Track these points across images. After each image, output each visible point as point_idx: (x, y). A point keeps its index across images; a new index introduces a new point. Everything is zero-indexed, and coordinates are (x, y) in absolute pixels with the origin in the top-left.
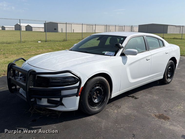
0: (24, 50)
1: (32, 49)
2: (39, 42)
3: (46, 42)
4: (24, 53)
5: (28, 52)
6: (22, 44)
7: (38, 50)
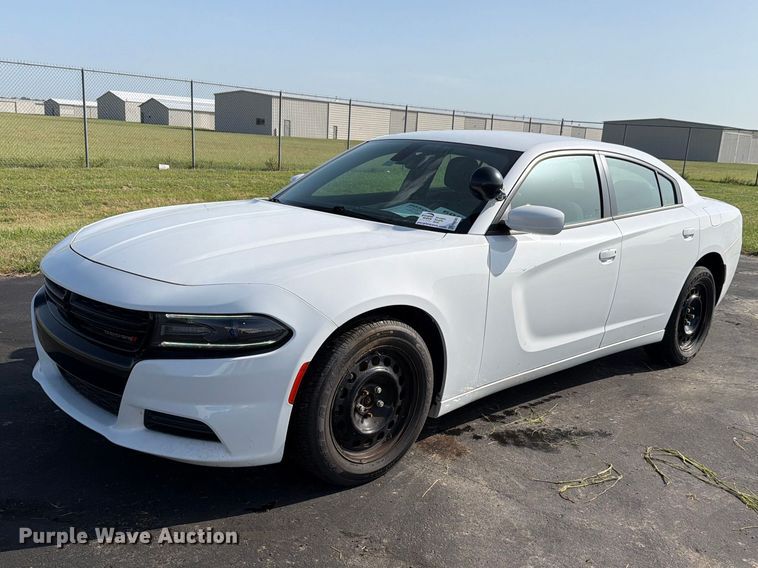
0: (89, 194)
1: (125, 193)
2: (161, 166)
3: (190, 168)
4: (86, 208)
5: (105, 204)
6: (87, 173)
7: (149, 200)
